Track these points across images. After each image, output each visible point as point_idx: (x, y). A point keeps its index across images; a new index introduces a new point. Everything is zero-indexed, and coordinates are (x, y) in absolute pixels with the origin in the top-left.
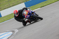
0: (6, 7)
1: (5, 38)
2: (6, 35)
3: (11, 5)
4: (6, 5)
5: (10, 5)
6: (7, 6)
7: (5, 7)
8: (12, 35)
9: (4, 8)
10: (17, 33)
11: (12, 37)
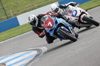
3: (36, 6)
4: (27, 6)
5: (33, 5)
6: (29, 7)
7: (25, 10)
9: (23, 11)
10: (45, 53)
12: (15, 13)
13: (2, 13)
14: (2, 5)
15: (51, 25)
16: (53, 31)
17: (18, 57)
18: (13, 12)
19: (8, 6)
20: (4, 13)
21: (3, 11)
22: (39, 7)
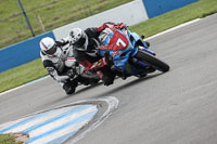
0: (74, 14)
1: (73, 126)
2: (74, 116)
3: (93, 8)
4: (74, 8)
5: (88, 7)
6: (80, 9)
7: (70, 16)
8: (96, 117)
9: (67, 18)
10: (114, 110)
11: (95, 126)
12: (49, 24)
13: (22, 23)
14: (21, 5)
15: (124, 45)
16: (127, 55)
17: (56, 119)
18: (44, 22)
19: (33, 9)
20: (26, 24)
21: (24, 18)
22: (101, 10)
